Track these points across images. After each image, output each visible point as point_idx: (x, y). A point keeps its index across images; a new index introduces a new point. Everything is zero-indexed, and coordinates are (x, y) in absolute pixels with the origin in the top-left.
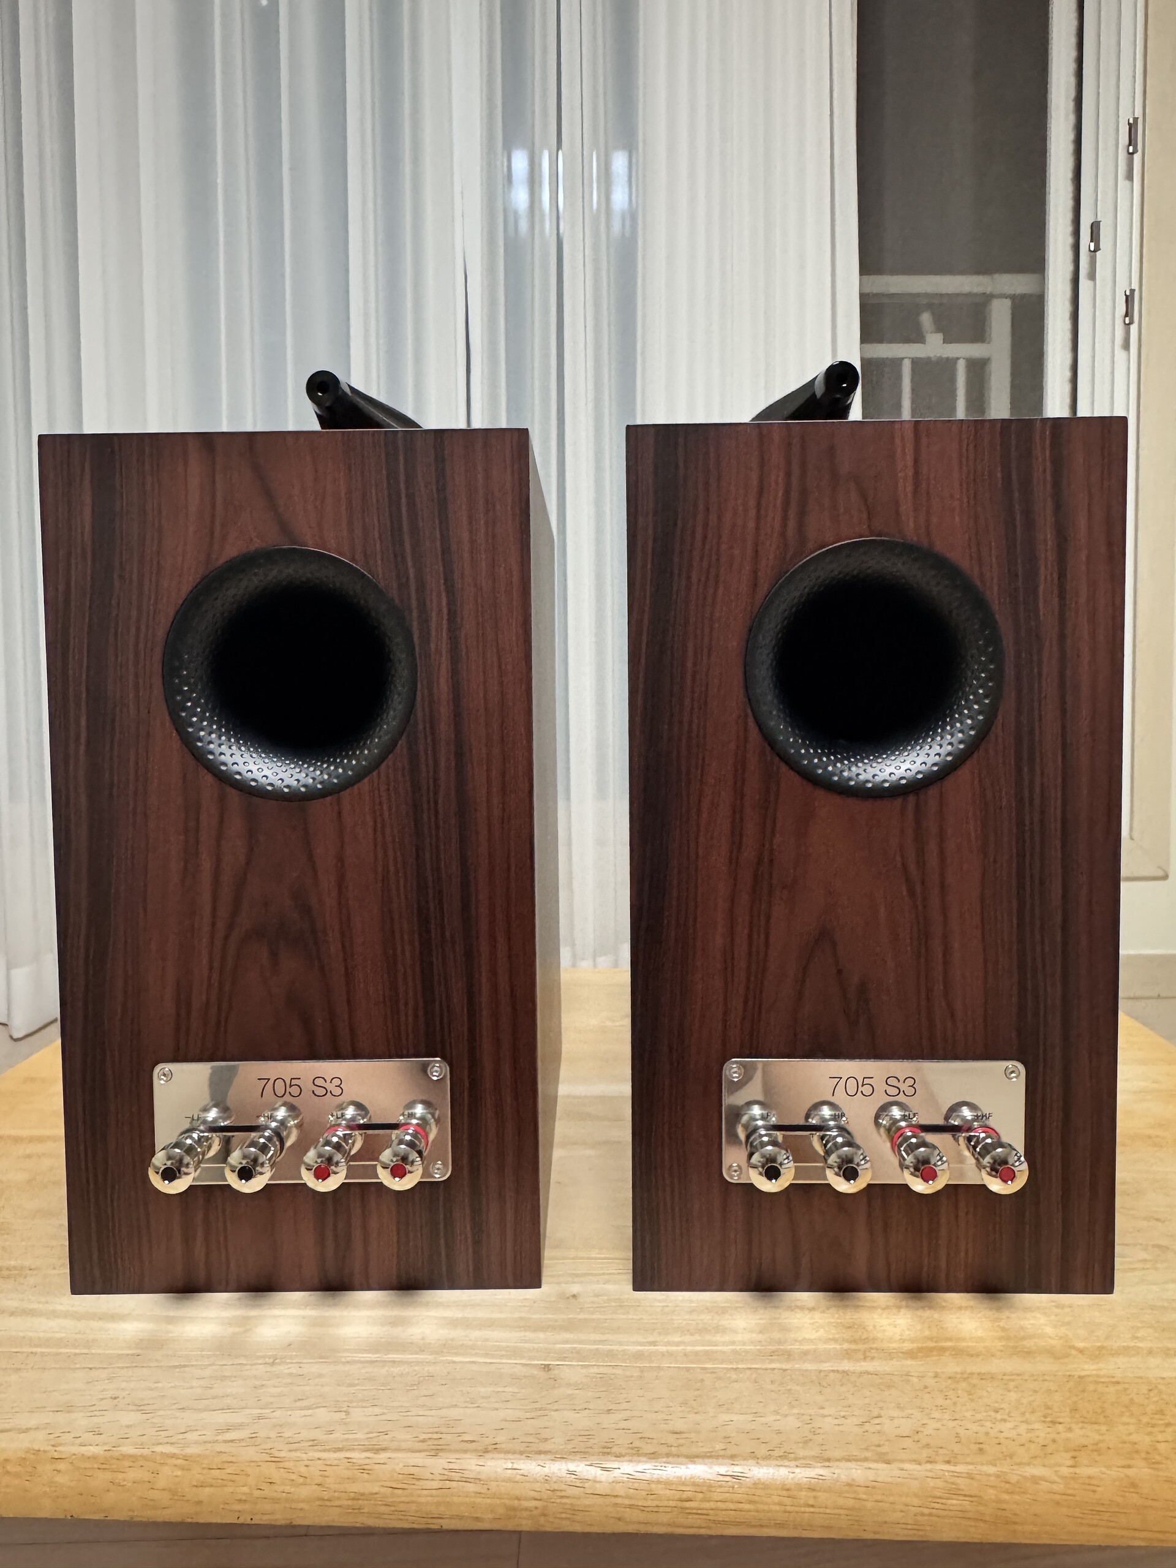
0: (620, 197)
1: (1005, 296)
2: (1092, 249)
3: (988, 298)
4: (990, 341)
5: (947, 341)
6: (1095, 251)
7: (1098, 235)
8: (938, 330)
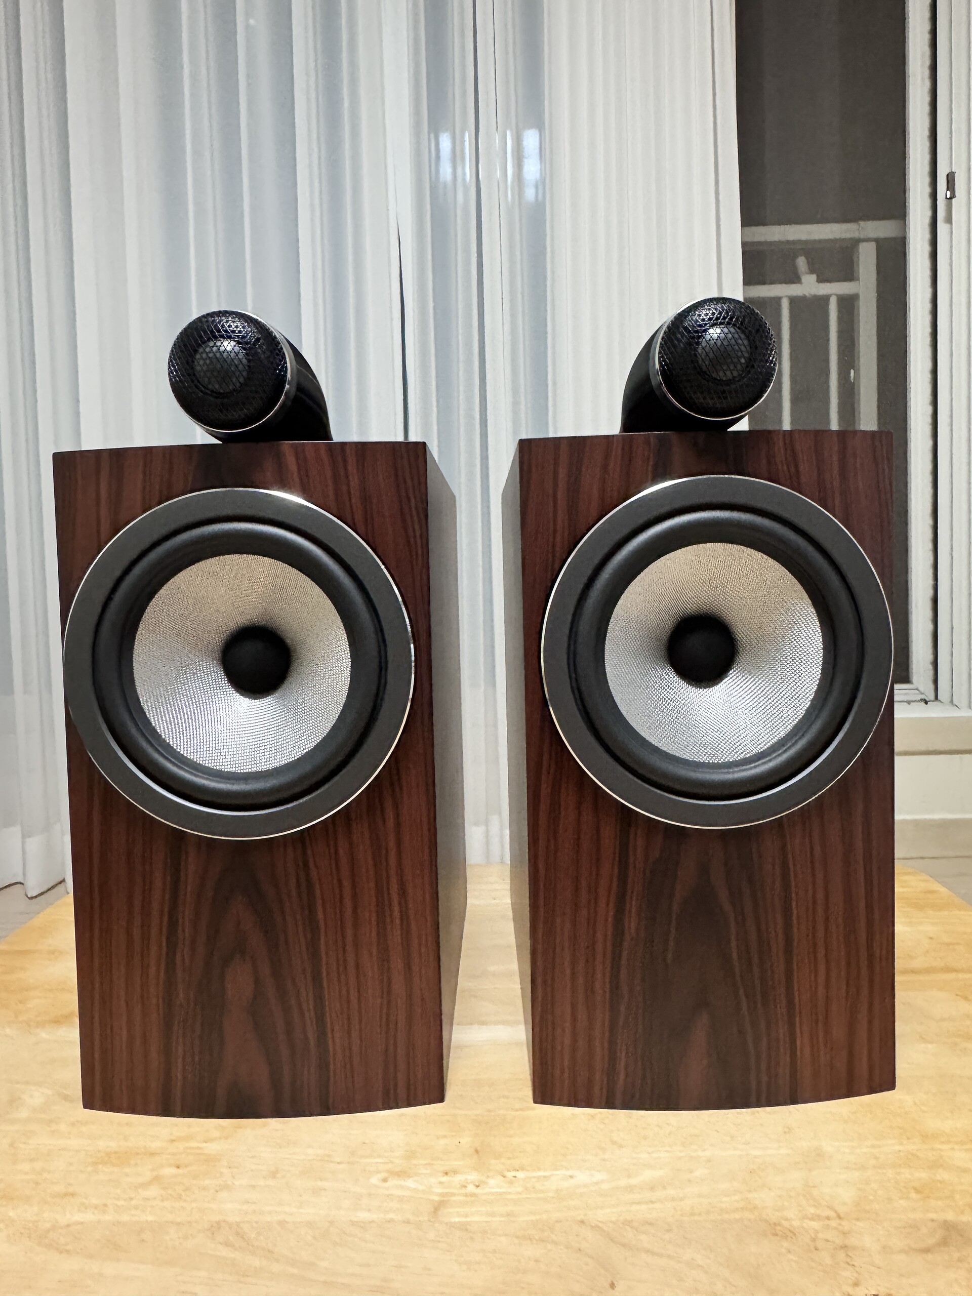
0: (531, 169)
1: (869, 240)
2: (948, 196)
3: (856, 242)
4: (858, 280)
5: (820, 280)
6: (951, 198)
7: (954, 185)
8: (812, 271)
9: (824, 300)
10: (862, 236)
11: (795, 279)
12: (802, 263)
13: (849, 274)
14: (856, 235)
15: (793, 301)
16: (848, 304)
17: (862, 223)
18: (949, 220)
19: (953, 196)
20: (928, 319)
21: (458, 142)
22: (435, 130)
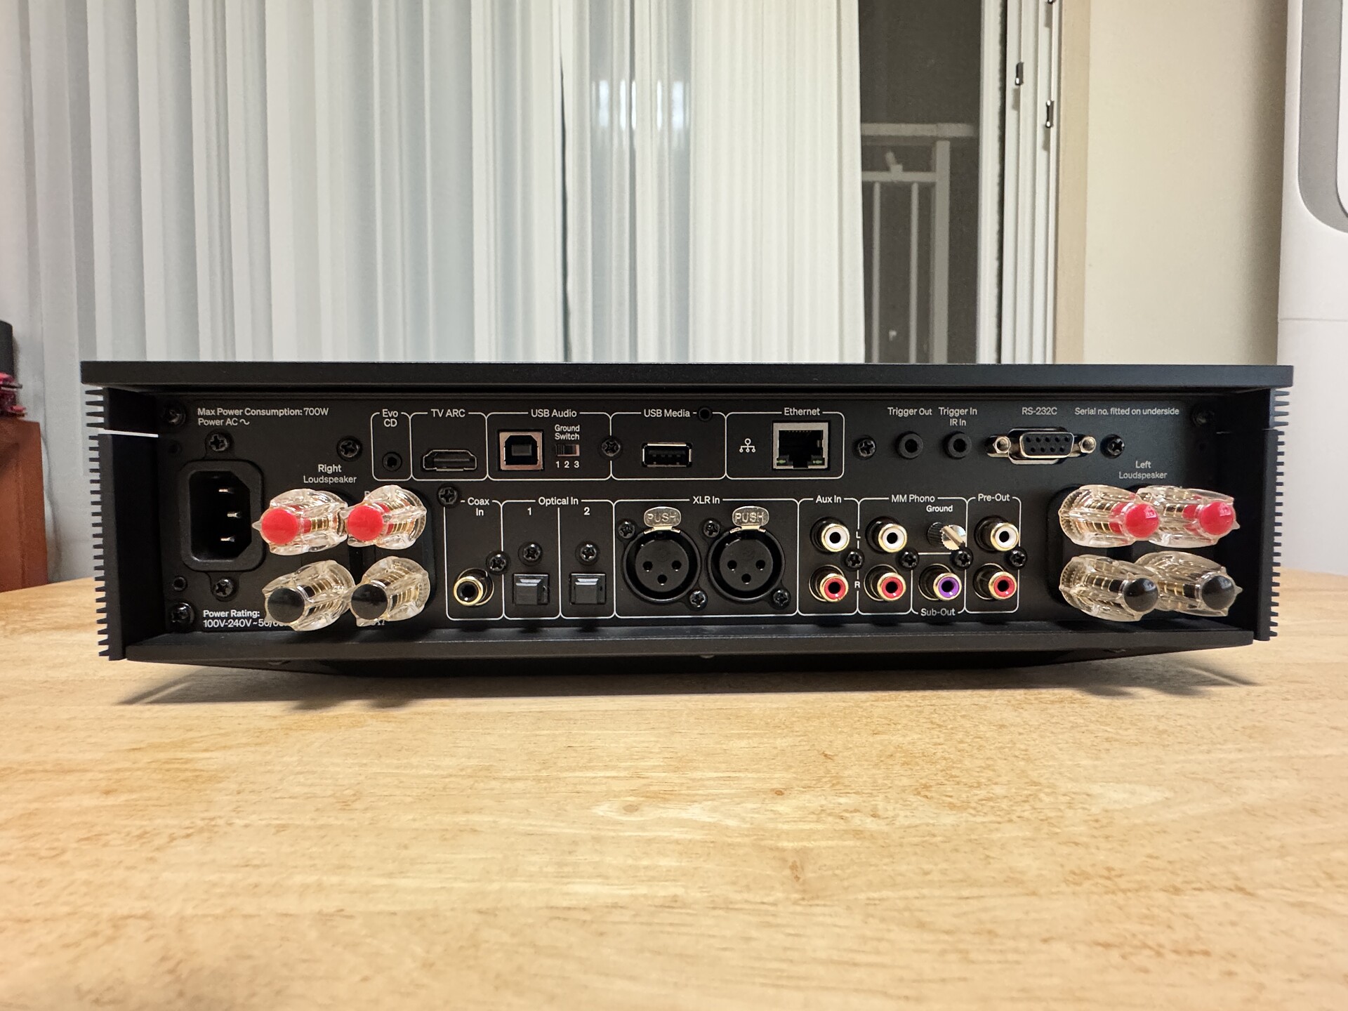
0: (678, 119)
1: (945, 139)
2: (1018, 82)
3: (934, 140)
4: (935, 171)
5: (906, 169)
6: (1019, 85)
7: (1022, 73)
8: (898, 162)
9: (905, 189)
10: (940, 136)
11: (887, 169)
12: (890, 156)
13: (928, 167)
14: (935, 134)
15: (883, 185)
16: (927, 192)
17: (940, 125)
18: (1017, 106)
19: (1021, 82)
20: (996, 189)
21: (615, 89)
22: (595, 78)
